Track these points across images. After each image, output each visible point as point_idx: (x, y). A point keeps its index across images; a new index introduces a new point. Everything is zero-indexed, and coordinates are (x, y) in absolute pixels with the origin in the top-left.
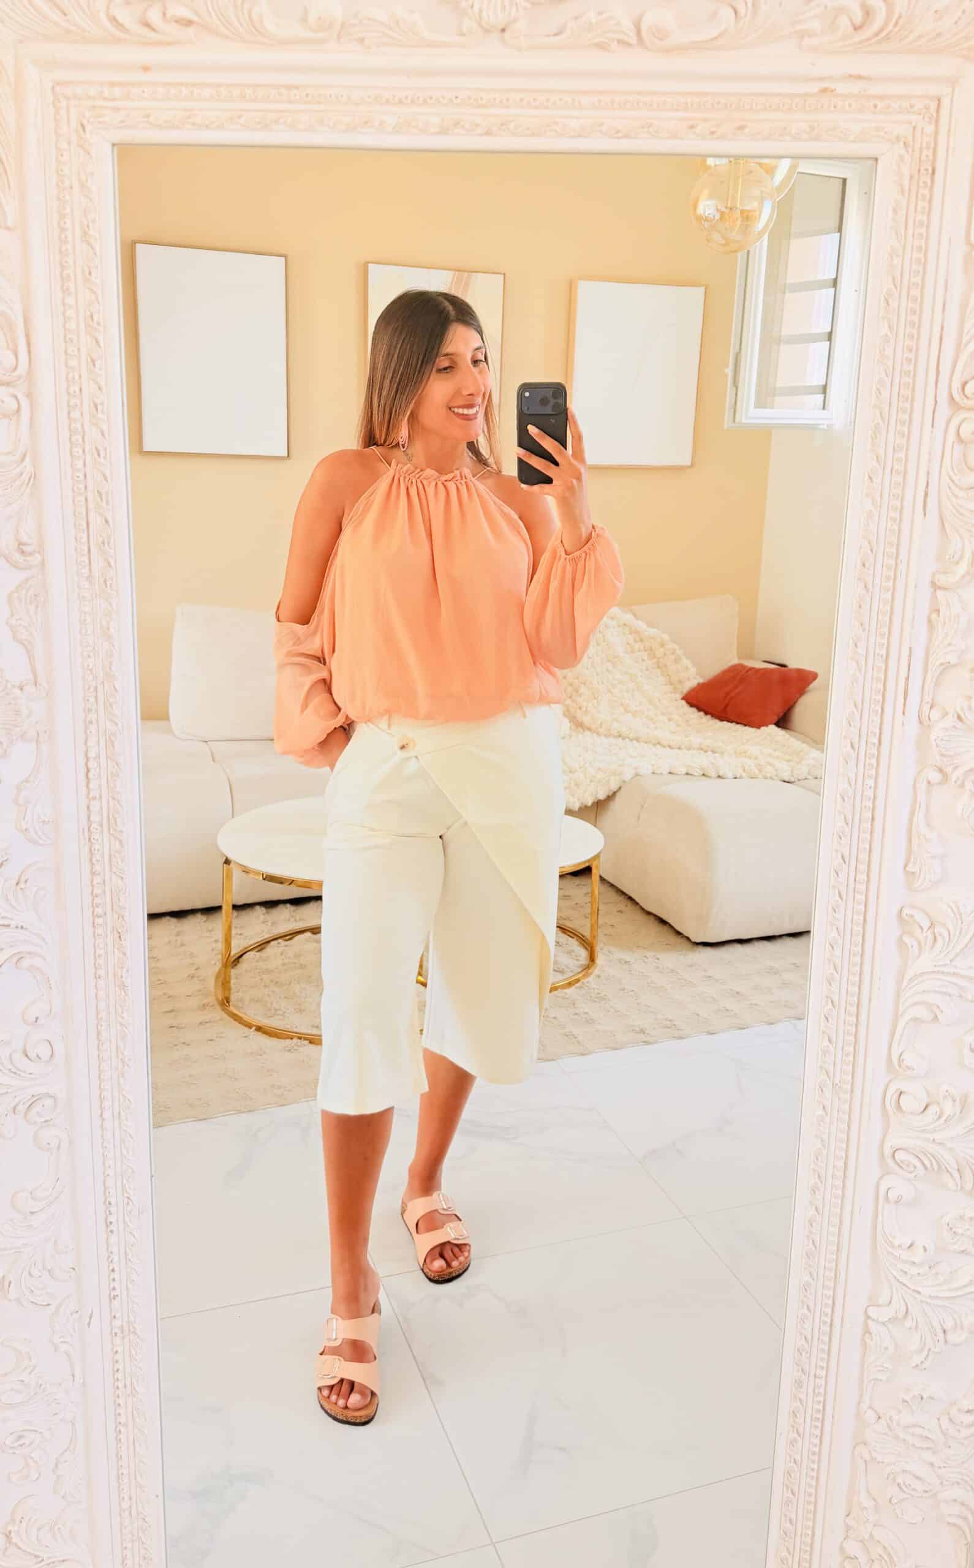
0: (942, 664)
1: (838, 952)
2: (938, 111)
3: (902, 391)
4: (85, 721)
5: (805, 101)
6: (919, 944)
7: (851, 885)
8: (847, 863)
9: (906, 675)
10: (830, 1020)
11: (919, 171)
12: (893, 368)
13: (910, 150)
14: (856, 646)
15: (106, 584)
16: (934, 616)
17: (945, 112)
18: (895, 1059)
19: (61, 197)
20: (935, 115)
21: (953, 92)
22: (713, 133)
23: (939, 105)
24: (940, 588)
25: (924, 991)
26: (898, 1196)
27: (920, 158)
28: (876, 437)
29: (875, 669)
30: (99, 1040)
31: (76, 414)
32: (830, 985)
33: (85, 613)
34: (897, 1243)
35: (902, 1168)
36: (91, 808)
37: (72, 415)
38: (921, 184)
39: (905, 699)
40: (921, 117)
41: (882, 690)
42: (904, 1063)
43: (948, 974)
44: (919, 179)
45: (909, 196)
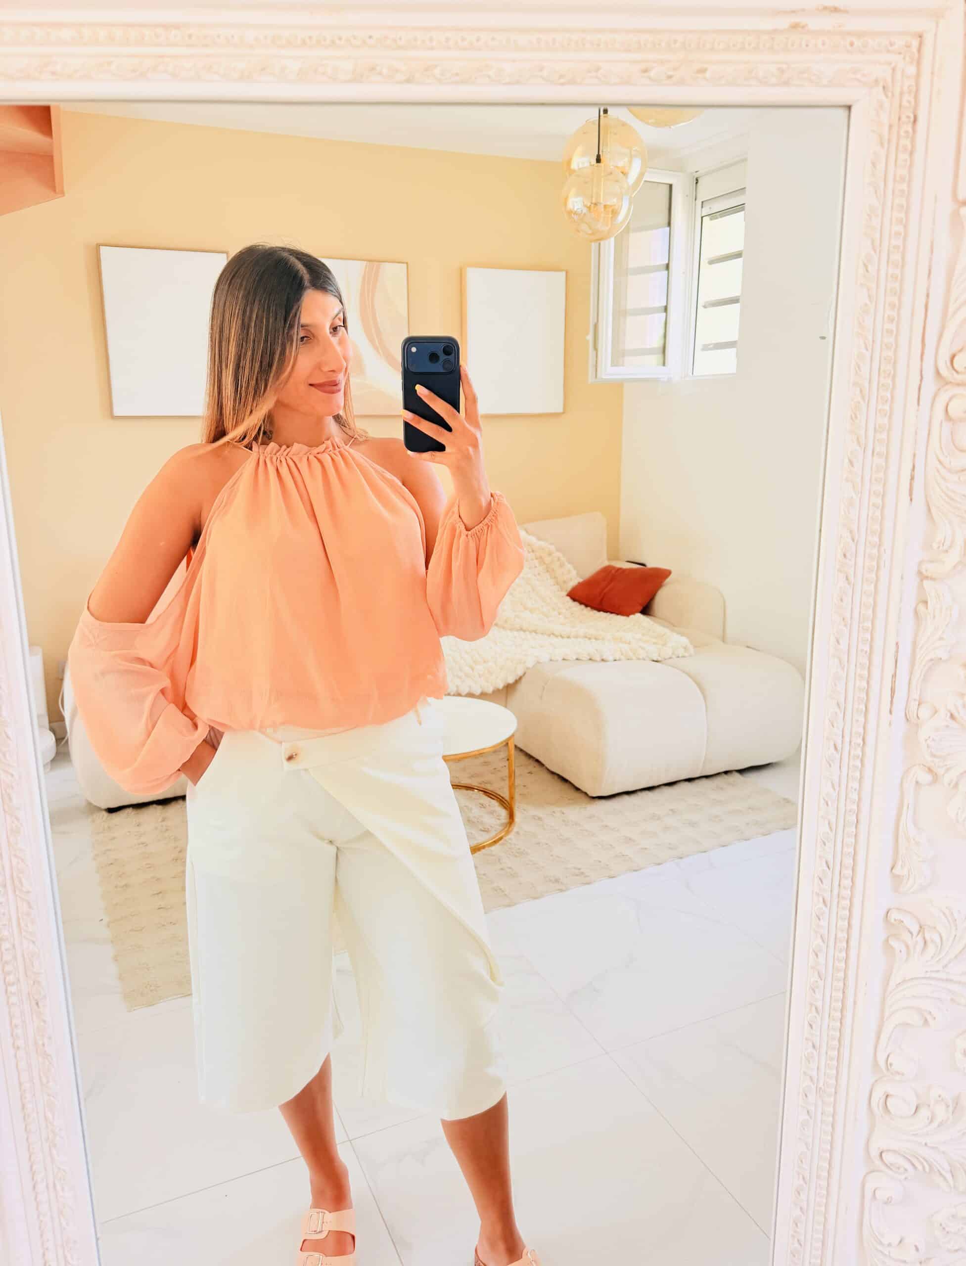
0: (932, 660)
1: (822, 959)
2: (919, 50)
3: (882, 366)
5: (773, 39)
6: (907, 947)
7: (835, 892)
8: (831, 870)
9: (893, 672)
10: (814, 1026)
11: (899, 119)
12: (873, 341)
13: (890, 94)
14: (838, 642)
16: (921, 607)
17: (927, 50)
18: (882, 1063)
20: (916, 55)
21: (937, 26)
22: (670, 77)
23: (921, 44)
24: (927, 578)
25: (914, 996)
26: (888, 1199)
27: (900, 106)
28: (856, 417)
29: (858, 664)
32: (814, 992)
34: (886, 1242)
35: (891, 1169)
38: (902, 133)
39: (892, 697)
40: (902, 56)
41: (866, 688)
42: (893, 1067)
43: (942, 980)
44: (899, 127)
45: (888, 148)
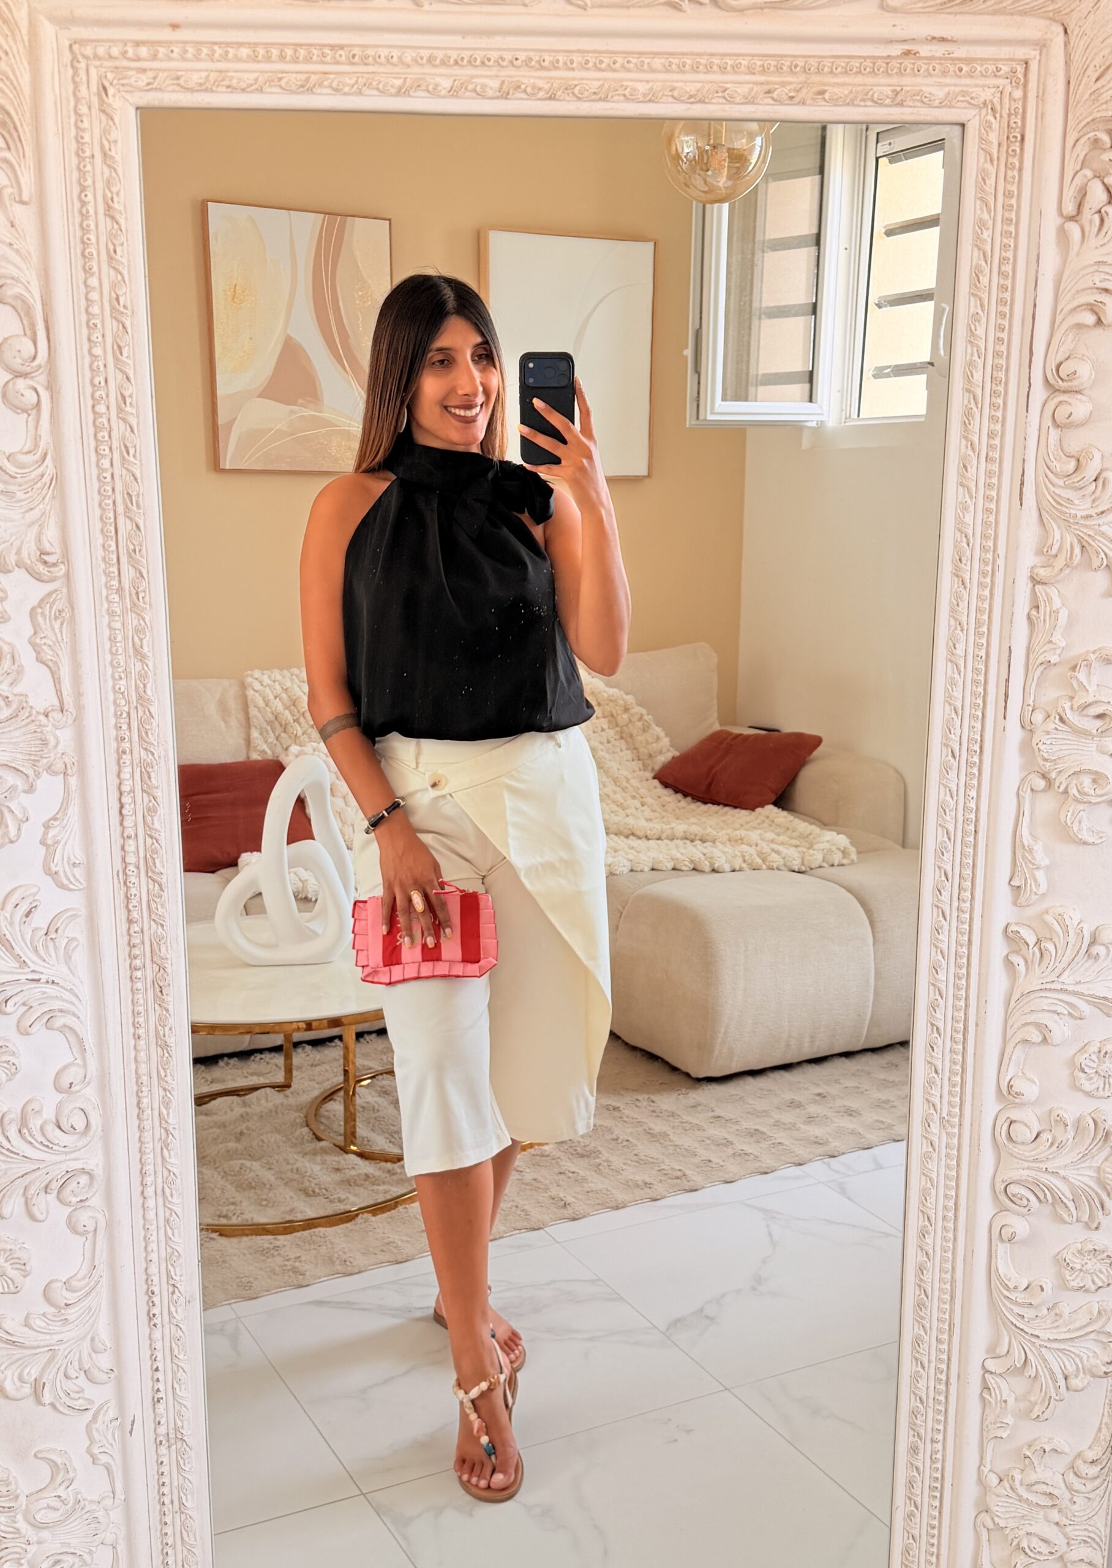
0: (1044, 663)
1: (942, 977)
2: (1025, 75)
3: (995, 373)
4: (118, 749)
5: (887, 64)
6: (1026, 961)
8: (950, 881)
9: (1007, 674)
10: (935, 1049)
11: (1007, 138)
12: (985, 348)
13: (998, 116)
14: (954, 647)
15: (138, 598)
16: (1033, 612)
17: (1032, 75)
18: (1004, 1086)
19: (82, 167)
20: (1022, 79)
21: (1040, 55)
22: (791, 98)
23: (1026, 69)
24: (1038, 582)
25: (1032, 1011)
26: (1012, 1234)
27: (1008, 125)
28: (970, 423)
29: (974, 670)
30: (140, 1108)
31: (101, 408)
32: (935, 1011)
33: (115, 629)
34: (1012, 1285)
35: (1015, 1204)
36: (126, 848)
37: (97, 408)
38: (1010, 152)
39: (1005, 703)
40: (1008, 81)
41: (982, 693)
42: (1013, 1089)
43: (1056, 991)
44: (1008, 147)
45: (998, 165)
